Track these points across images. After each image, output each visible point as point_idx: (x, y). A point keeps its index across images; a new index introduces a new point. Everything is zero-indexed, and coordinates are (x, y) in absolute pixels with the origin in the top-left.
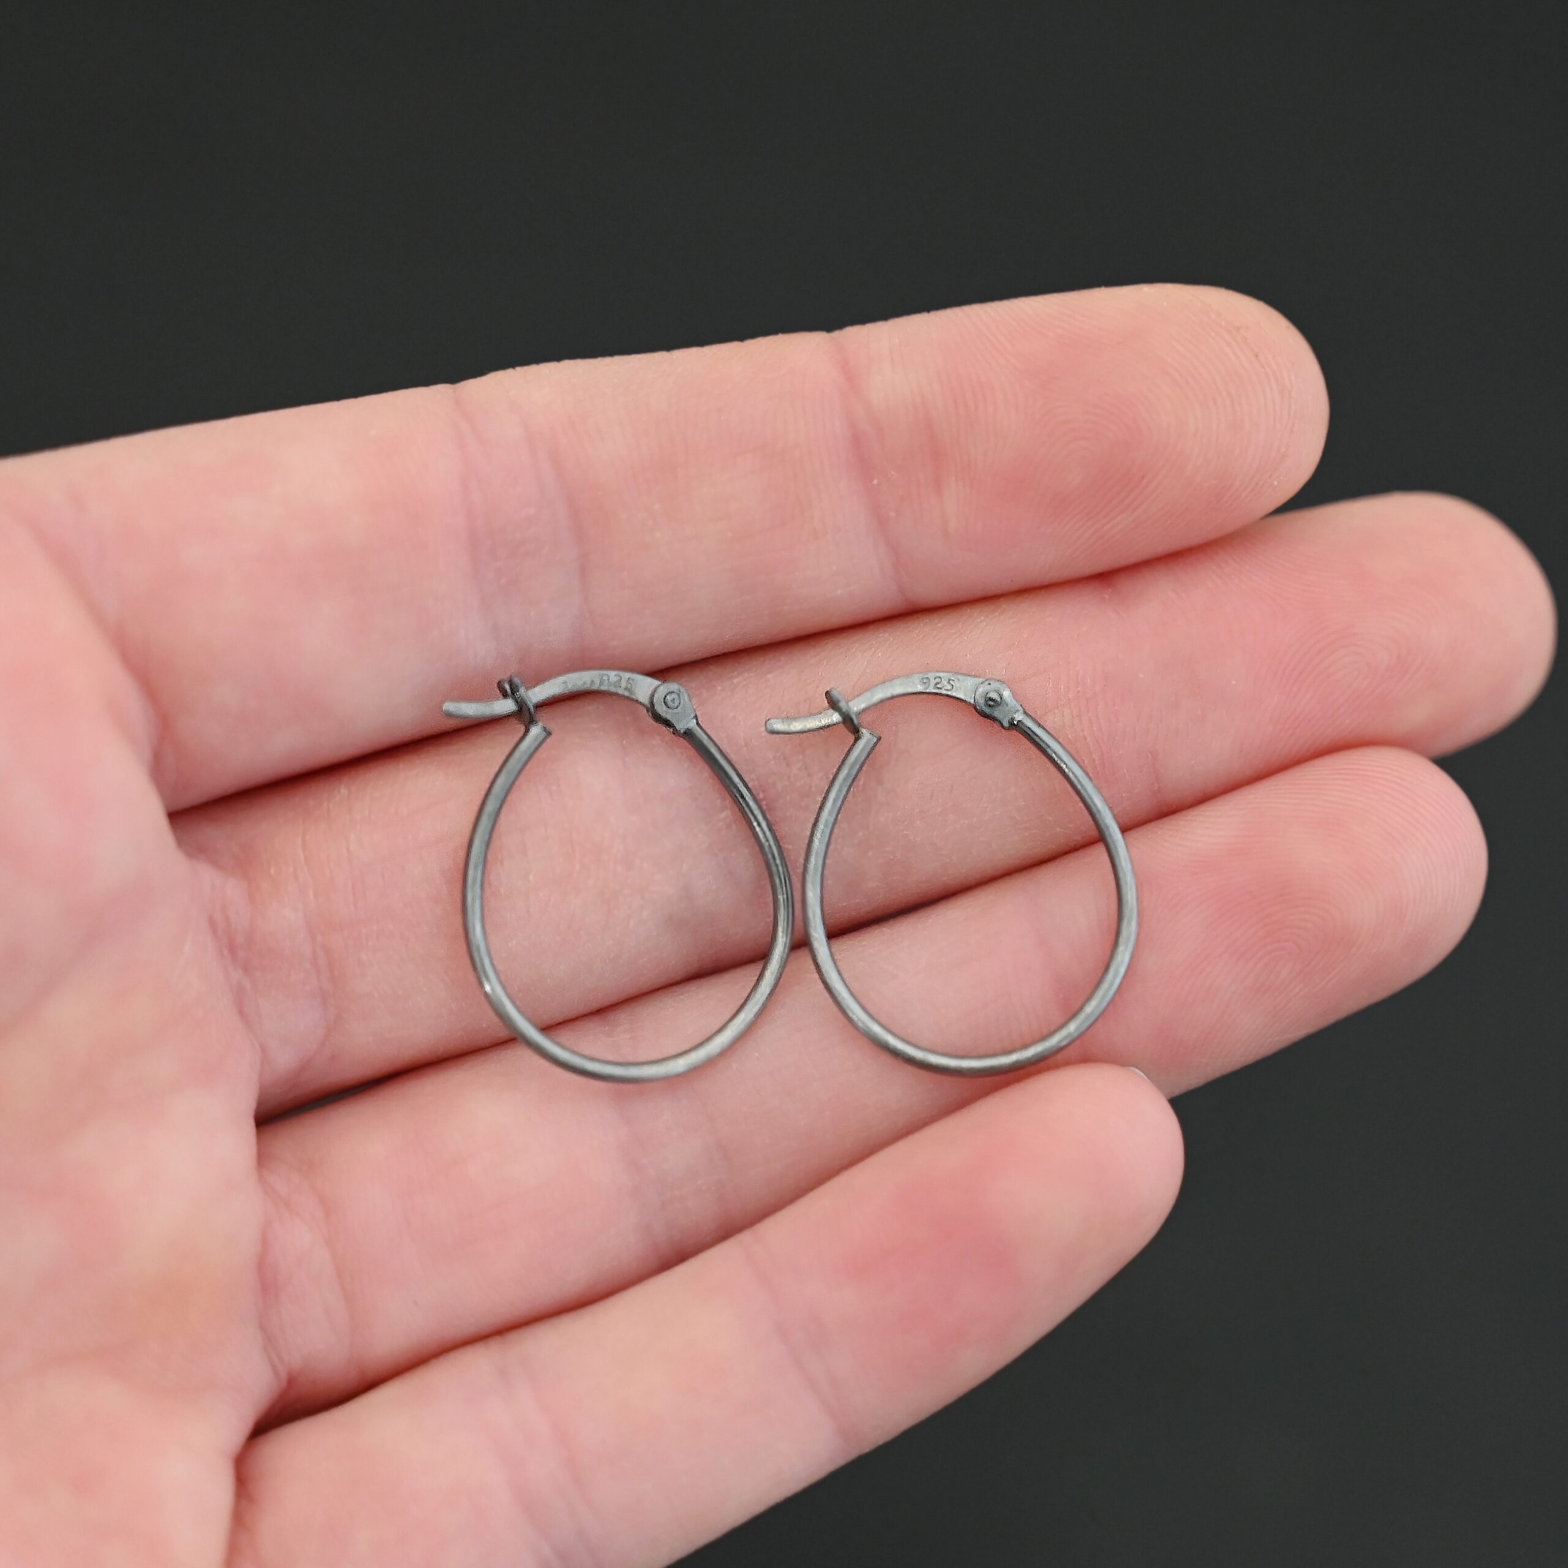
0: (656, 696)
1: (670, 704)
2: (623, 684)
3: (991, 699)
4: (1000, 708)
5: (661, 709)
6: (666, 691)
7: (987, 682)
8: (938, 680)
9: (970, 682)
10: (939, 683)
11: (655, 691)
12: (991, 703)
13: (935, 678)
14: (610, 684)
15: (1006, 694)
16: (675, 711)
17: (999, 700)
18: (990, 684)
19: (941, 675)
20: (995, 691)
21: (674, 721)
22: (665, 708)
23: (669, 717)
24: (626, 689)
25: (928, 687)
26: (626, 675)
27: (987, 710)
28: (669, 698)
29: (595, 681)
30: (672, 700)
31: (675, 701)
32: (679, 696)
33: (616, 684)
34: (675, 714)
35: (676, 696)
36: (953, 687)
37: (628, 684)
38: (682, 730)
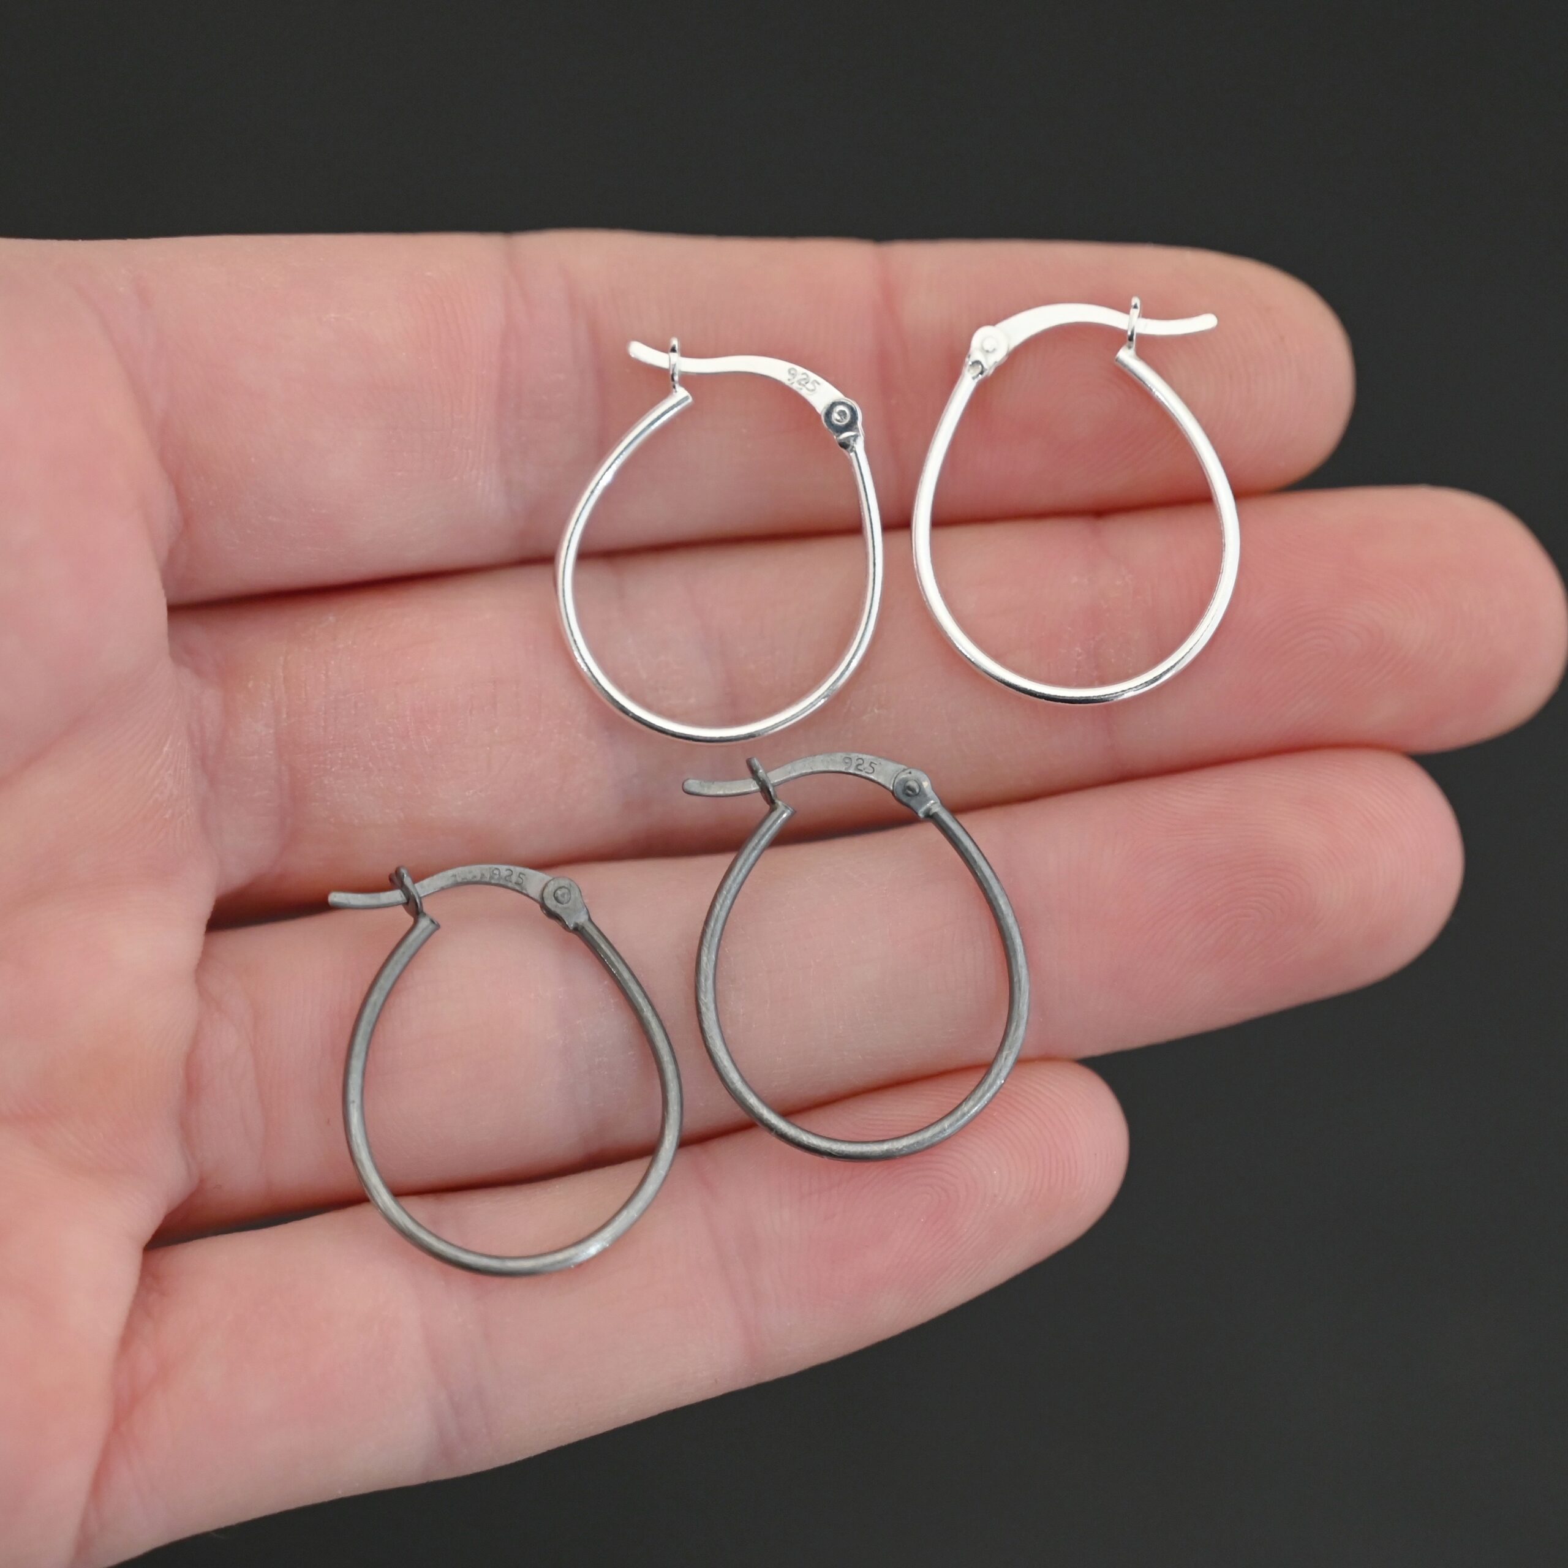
0: (546, 891)
1: (560, 898)
2: (514, 878)
3: (909, 788)
4: (918, 798)
5: (551, 903)
6: (557, 885)
7: (908, 771)
8: (860, 761)
9: (891, 767)
10: (860, 765)
11: (546, 885)
12: (910, 792)
13: (857, 760)
14: (500, 878)
15: (926, 784)
16: (565, 905)
17: (917, 791)
18: (910, 773)
19: (864, 756)
20: (915, 780)
21: (563, 916)
22: (555, 902)
23: (558, 911)
24: (517, 883)
25: (849, 768)
26: (519, 869)
27: (905, 799)
28: (559, 892)
29: (486, 875)
30: (563, 895)
31: (566, 896)
32: (569, 891)
33: (507, 878)
34: (566, 908)
35: (566, 891)
36: (874, 770)
37: (520, 879)
38: (572, 926)
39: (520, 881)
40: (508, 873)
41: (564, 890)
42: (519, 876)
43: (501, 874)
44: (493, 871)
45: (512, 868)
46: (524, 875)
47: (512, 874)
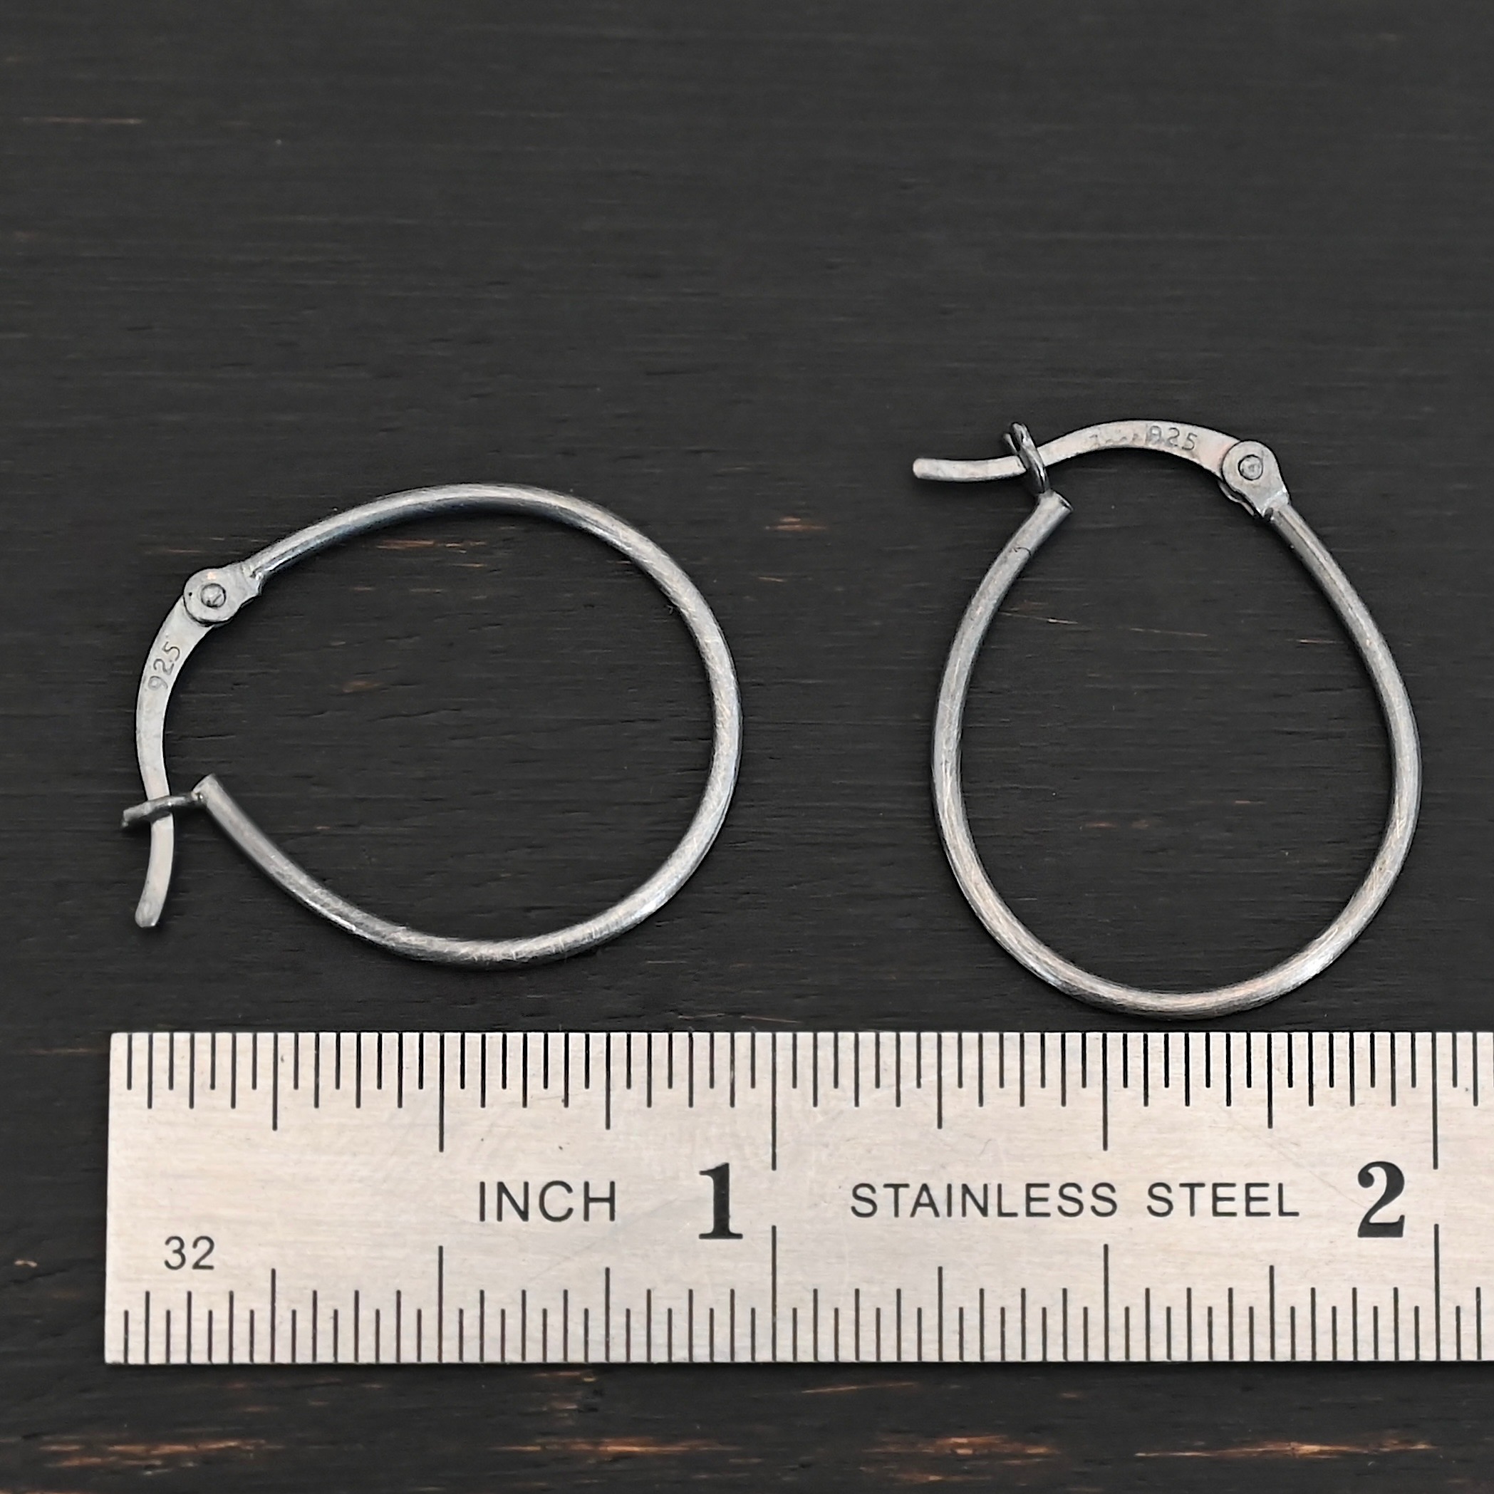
26: (1187, 429)
28: (1246, 463)
29: (1140, 435)
30: (1252, 467)
31: (1256, 468)
32: (1261, 460)
33: (1171, 441)
34: (1254, 487)
35: (1258, 462)
36: (176, 648)
37: (1190, 442)
38: (1264, 512)
39: (1190, 445)
40: (1174, 433)
41: (1252, 460)
42: (1188, 439)
43: (1163, 435)
44: (1151, 430)
45: (1178, 426)
46: (1196, 436)
47: (1179, 435)
